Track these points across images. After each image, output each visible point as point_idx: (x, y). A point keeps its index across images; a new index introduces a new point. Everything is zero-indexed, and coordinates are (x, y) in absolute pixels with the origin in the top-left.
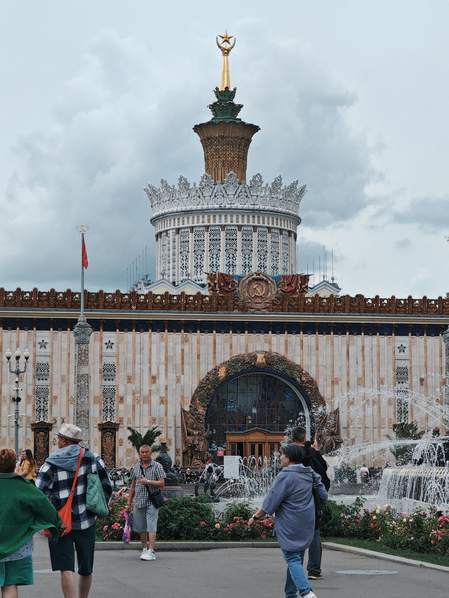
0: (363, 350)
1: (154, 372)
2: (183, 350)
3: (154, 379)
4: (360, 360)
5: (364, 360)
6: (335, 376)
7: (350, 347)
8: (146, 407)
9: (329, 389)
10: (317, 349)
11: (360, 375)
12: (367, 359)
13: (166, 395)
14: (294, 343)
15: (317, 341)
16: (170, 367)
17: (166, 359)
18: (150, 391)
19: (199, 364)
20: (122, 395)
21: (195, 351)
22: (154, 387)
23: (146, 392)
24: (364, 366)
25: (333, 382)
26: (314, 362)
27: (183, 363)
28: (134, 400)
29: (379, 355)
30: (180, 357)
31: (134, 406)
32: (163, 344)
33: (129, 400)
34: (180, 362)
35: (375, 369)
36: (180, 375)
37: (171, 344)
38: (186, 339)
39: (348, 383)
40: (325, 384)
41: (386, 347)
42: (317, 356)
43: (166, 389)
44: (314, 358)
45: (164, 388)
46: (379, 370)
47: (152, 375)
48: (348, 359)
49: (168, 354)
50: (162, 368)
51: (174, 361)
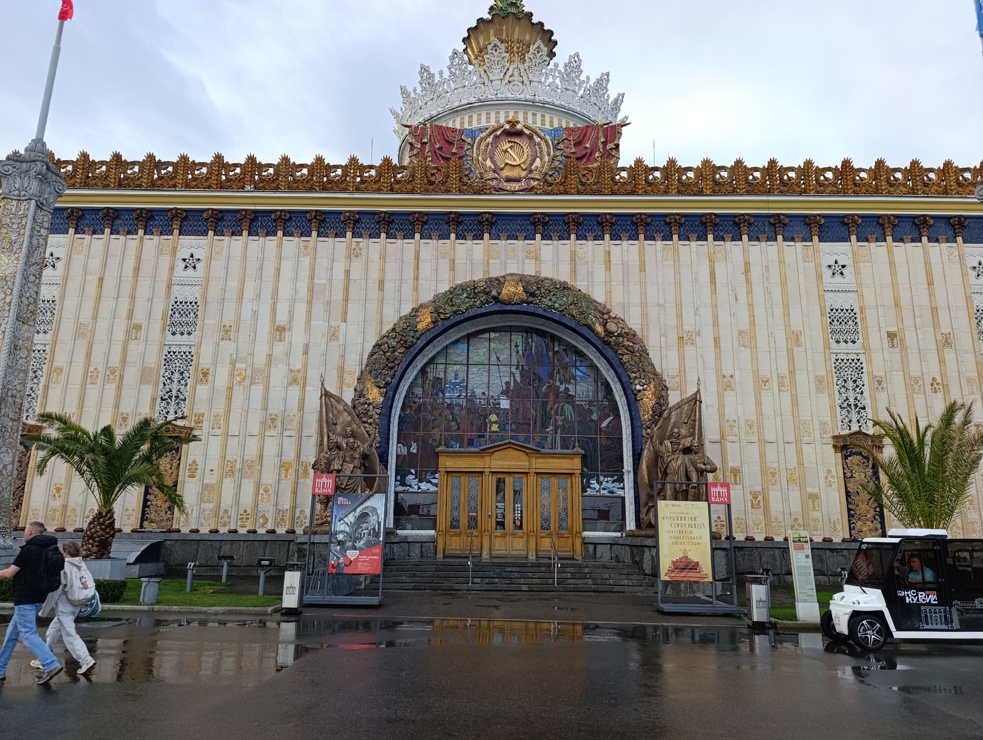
0: (747, 271)
1: (282, 318)
2: (348, 272)
3: (280, 331)
4: (742, 292)
5: (750, 291)
6: (686, 327)
7: (717, 265)
8: (257, 391)
9: (673, 354)
10: (643, 269)
11: (745, 324)
12: (758, 290)
13: (306, 366)
14: (590, 259)
15: (642, 254)
16: (318, 309)
17: (311, 290)
18: (270, 356)
19: (381, 301)
20: (208, 366)
21: (375, 275)
22: (279, 349)
23: (260, 359)
24: (751, 306)
25: (681, 338)
26: (635, 298)
27: (346, 300)
28: (232, 376)
29: (783, 283)
30: (341, 286)
31: (230, 389)
32: (306, 261)
33: (222, 377)
34: (338, 296)
35: (779, 311)
36: (338, 323)
37: (323, 262)
38: (357, 250)
39: (717, 341)
40: (663, 345)
41: (800, 265)
42: (643, 284)
43: (306, 353)
44: (635, 290)
45: (301, 350)
46: (787, 314)
47: (277, 324)
48: (714, 291)
49: (316, 281)
50: (301, 309)
51: (327, 294)
